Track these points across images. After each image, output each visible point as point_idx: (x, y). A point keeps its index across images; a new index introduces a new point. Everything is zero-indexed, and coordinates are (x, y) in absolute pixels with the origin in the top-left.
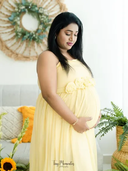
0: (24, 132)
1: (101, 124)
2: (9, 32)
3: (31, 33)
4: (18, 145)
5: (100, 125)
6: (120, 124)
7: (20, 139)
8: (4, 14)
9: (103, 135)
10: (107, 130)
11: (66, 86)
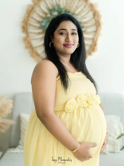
8: (35, 20)
11: (65, 104)
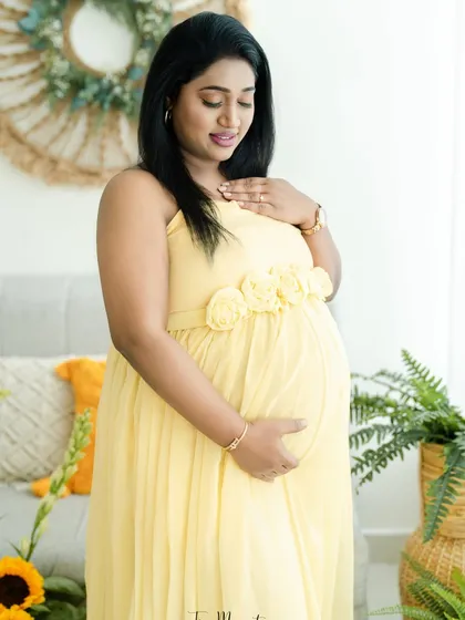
0: (72, 464)
1: (361, 433)
2: (22, 76)
3: (105, 82)
4: (50, 509)
5: (359, 437)
6: (431, 436)
7: (59, 487)
9: (369, 477)
10: (385, 460)
11: (207, 304)
